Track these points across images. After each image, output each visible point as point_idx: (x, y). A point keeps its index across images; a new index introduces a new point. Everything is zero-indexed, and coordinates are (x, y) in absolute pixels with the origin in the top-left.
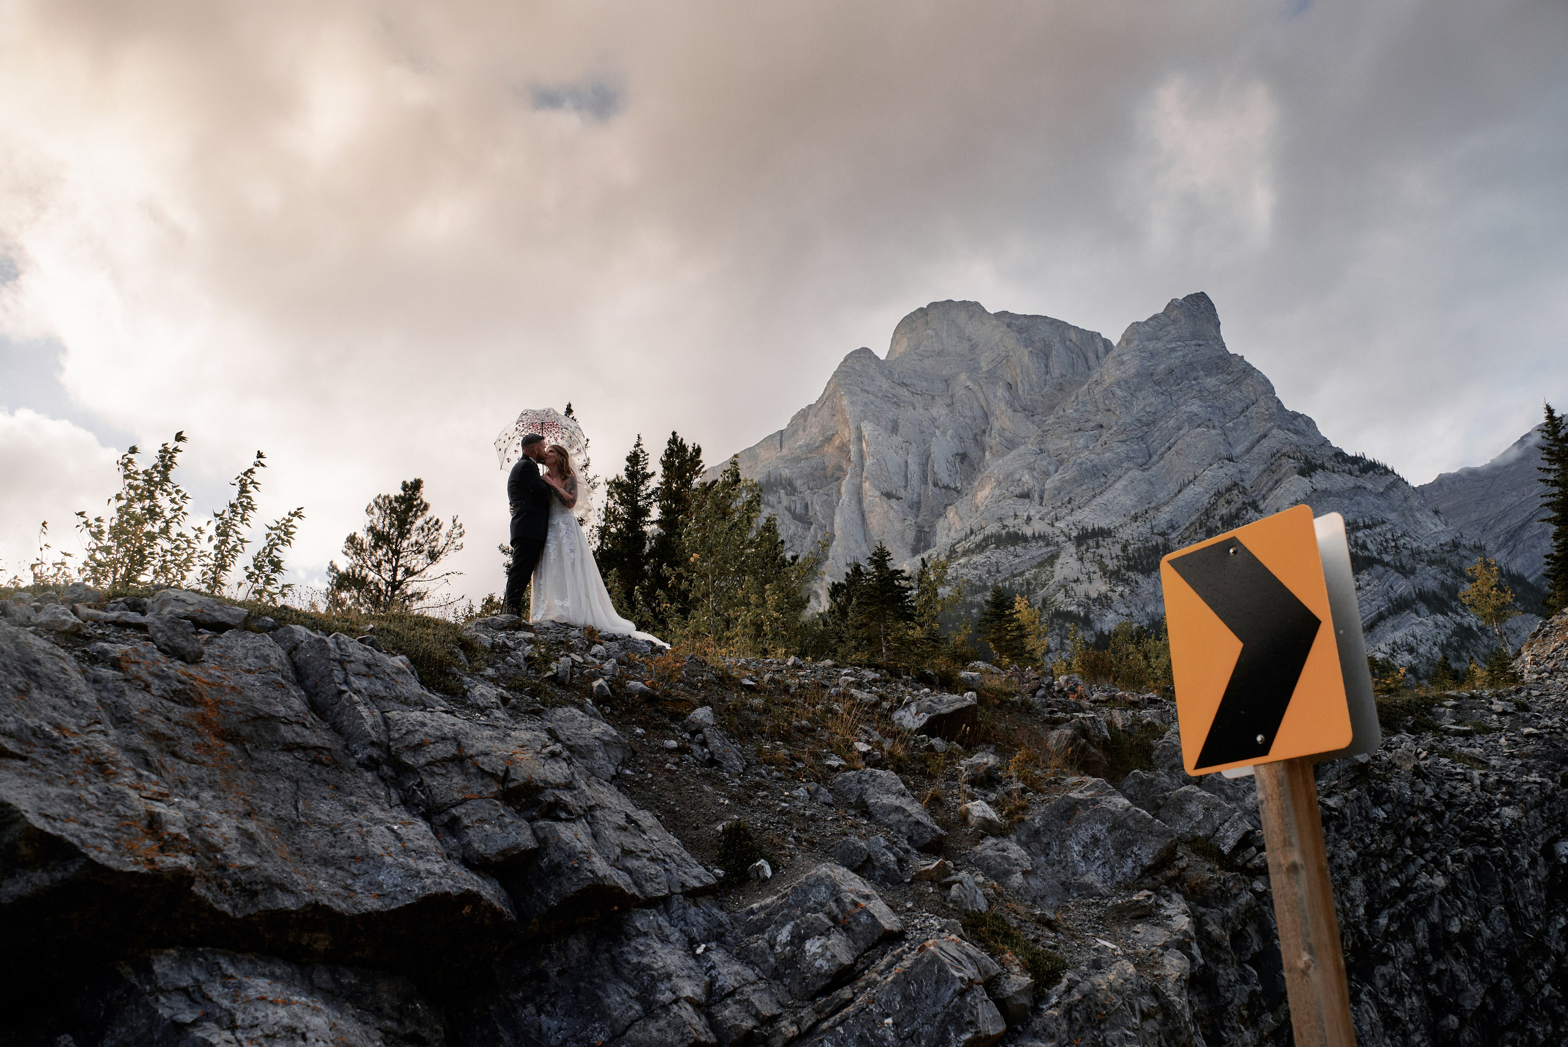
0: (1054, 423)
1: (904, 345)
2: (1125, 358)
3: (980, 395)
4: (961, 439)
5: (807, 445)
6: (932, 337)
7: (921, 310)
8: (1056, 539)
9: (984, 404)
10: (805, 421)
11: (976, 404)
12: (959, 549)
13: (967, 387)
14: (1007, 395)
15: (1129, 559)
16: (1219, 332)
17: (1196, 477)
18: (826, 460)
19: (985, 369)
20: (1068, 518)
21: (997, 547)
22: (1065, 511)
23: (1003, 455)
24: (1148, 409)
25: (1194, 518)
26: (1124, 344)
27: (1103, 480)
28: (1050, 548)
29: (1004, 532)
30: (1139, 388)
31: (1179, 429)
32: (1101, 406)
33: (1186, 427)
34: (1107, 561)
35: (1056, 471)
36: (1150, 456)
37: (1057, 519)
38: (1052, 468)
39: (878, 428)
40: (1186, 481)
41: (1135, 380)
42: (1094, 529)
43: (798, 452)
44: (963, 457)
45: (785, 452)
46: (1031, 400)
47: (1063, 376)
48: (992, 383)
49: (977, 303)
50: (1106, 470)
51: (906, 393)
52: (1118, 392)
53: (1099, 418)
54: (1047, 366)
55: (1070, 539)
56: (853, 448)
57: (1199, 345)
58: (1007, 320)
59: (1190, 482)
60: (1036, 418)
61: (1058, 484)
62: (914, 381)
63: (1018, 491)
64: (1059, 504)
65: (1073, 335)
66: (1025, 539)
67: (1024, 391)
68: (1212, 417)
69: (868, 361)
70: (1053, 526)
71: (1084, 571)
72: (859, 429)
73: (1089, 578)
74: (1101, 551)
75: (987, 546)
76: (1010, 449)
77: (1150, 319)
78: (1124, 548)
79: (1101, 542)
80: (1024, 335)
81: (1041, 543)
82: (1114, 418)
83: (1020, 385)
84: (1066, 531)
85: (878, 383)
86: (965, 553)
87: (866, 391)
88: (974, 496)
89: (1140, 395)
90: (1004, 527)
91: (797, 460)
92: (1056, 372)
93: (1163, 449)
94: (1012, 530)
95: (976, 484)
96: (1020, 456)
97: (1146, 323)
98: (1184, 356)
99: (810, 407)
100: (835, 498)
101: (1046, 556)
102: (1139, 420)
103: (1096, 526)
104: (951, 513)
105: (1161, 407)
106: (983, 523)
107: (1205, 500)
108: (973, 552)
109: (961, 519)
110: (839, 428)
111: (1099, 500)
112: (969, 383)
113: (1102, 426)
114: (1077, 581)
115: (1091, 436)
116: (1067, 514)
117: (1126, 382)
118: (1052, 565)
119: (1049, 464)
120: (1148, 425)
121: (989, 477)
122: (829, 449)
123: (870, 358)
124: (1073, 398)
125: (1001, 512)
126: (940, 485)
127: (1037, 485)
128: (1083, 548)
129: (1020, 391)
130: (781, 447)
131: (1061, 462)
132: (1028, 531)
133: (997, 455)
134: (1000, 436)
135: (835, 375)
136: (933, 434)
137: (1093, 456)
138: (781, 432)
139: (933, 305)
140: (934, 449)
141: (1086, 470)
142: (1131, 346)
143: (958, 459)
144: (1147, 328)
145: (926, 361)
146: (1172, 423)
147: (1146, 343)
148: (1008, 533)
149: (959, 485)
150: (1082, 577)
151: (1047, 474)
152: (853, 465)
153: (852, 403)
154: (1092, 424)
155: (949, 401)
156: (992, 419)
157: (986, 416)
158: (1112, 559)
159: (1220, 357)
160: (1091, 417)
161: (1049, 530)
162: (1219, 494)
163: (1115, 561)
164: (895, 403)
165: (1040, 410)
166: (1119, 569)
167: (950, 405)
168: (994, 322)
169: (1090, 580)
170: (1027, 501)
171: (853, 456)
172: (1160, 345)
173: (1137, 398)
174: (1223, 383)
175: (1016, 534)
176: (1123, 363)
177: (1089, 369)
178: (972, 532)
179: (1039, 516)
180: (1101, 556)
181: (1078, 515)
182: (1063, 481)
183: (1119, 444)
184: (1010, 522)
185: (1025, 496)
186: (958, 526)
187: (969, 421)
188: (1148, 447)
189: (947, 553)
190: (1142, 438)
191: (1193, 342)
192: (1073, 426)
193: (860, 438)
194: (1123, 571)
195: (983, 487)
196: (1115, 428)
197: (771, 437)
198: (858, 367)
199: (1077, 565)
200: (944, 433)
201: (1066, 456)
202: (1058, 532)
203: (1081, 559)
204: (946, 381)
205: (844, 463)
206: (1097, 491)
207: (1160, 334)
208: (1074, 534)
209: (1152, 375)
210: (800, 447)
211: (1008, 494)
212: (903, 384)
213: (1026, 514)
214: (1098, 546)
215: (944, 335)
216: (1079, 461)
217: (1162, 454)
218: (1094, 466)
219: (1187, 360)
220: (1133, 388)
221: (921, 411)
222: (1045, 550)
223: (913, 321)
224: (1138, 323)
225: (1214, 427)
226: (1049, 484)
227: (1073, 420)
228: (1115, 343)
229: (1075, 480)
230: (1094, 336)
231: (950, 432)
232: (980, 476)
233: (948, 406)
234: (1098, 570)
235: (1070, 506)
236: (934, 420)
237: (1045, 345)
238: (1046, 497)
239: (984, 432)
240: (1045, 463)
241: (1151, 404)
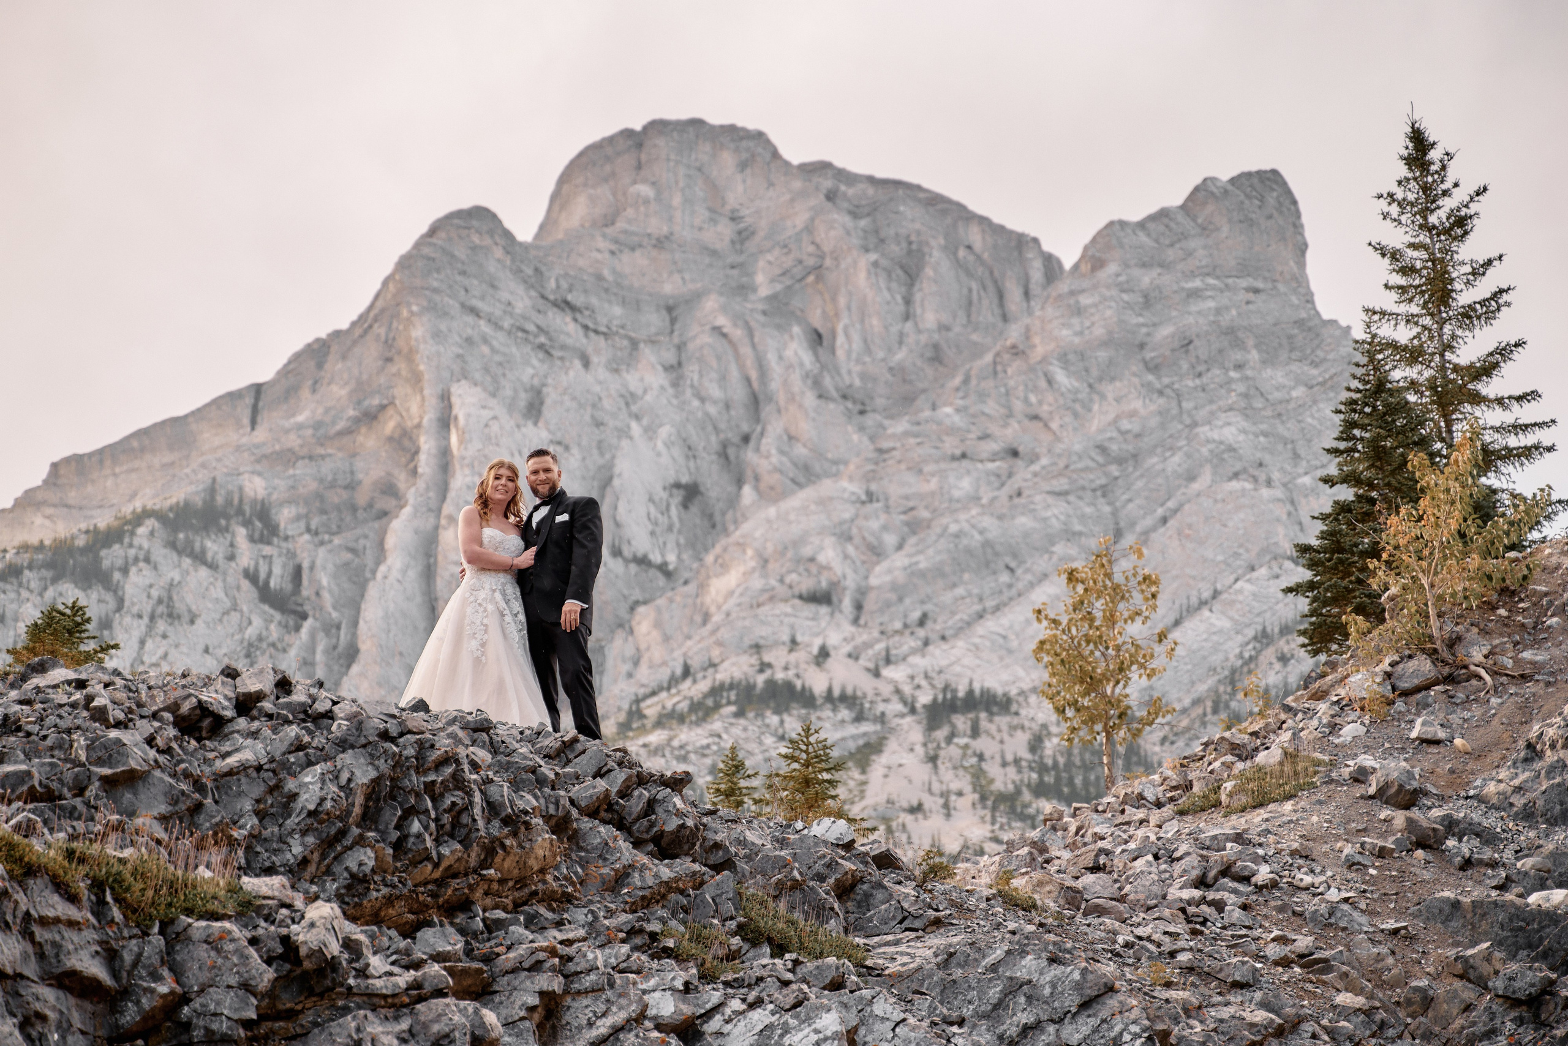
0: (907, 434)
1: (579, 211)
2: (1085, 300)
3: (746, 351)
4: (690, 451)
5: (317, 425)
6: (646, 202)
7: (628, 133)
8: (881, 707)
9: (754, 375)
10: (320, 366)
11: (734, 373)
12: (651, 709)
13: (717, 330)
14: (807, 358)
15: (1042, 769)
16: (1302, 264)
17: (1216, 594)
18: (359, 464)
19: (764, 291)
20: (916, 660)
21: (739, 714)
22: (910, 643)
23: (784, 495)
24: (1125, 425)
25: (1202, 688)
26: (1085, 268)
27: (1005, 578)
28: (866, 727)
29: (760, 680)
30: (1109, 374)
31: (1191, 478)
32: (1018, 406)
33: (1205, 478)
34: (993, 769)
35: (900, 547)
36: (1118, 534)
37: (888, 661)
38: (890, 540)
39: (492, 402)
40: (1194, 601)
41: (1103, 355)
42: (970, 692)
43: (293, 441)
44: (690, 493)
45: (261, 435)
46: (863, 376)
47: (944, 328)
48: (779, 327)
49: (760, 136)
50: (1015, 556)
51: (571, 327)
52: (1061, 377)
53: (1012, 433)
54: (908, 301)
55: (913, 711)
56: (427, 444)
57: (1256, 291)
58: (828, 184)
59: (1203, 603)
60: (870, 420)
61: (900, 577)
62: (594, 301)
63: (806, 585)
64: (898, 625)
65: (975, 236)
66: (806, 699)
67: (849, 353)
68: (1267, 458)
69: (488, 241)
70: (877, 674)
71: (936, 787)
72: (445, 398)
73: (946, 806)
74: (981, 744)
75: (717, 706)
76: (800, 486)
77: (1153, 218)
78: (1036, 744)
79: (984, 724)
80: (863, 223)
81: (845, 713)
82: (1046, 438)
83: (840, 340)
84: (907, 689)
85: (505, 295)
86: (669, 719)
87: (474, 312)
88: (703, 587)
89: (1110, 390)
90: (764, 667)
91: (287, 458)
92: (929, 317)
93: (1148, 522)
94: (780, 676)
95: (709, 558)
96: (822, 502)
97: (1142, 225)
98: (1218, 311)
99: (337, 334)
100: (369, 559)
101: (852, 746)
102: (1102, 449)
103: (977, 687)
104: (644, 623)
105: (1154, 422)
106: (716, 653)
107: (1232, 649)
108: (681, 719)
109: (667, 639)
110: (400, 391)
111: (990, 624)
112: (721, 321)
113: (1015, 453)
114: (916, 809)
115: (988, 473)
116: (914, 651)
117: (1082, 356)
118: (864, 767)
119: (885, 528)
120: (1120, 461)
121: (742, 546)
122: (369, 441)
123: (491, 233)
124: (957, 380)
125: (761, 632)
126: (627, 552)
127: (849, 572)
128: (941, 734)
129: (840, 353)
130: (253, 423)
131: (914, 527)
132: (818, 682)
133: (769, 495)
134: (782, 452)
135: (405, 263)
136: (624, 433)
137: (987, 522)
138: (258, 389)
139: (657, 126)
140: (623, 466)
141: (969, 551)
142: (1104, 274)
143: (678, 497)
144: (1143, 238)
145: (626, 257)
146: (1176, 461)
147: (1136, 272)
148: (771, 683)
149: (672, 558)
150: (930, 802)
151: (876, 552)
152: (421, 484)
153: (437, 335)
154: (992, 446)
155: (670, 357)
156: (767, 410)
157: (756, 402)
158: (1004, 764)
159: (1300, 323)
160: (994, 429)
161: (864, 684)
162: (1264, 638)
163: (1011, 771)
164: (541, 347)
165: (880, 402)
166: (1018, 792)
167: (675, 369)
168: (797, 184)
169: (948, 810)
170: (824, 610)
171: (426, 463)
172: (1167, 279)
173: (1103, 397)
174: (1298, 381)
175: (789, 686)
176: (1079, 311)
177: (1005, 318)
178: (687, 672)
179: (847, 648)
180: (981, 757)
181: (938, 656)
182: (915, 574)
183: (1050, 500)
184: (777, 657)
185: (821, 598)
186: (657, 653)
187: (712, 410)
188: (1115, 513)
189: (622, 717)
190: (1105, 491)
191: (1244, 283)
192: (951, 445)
193: (445, 421)
194: (1027, 796)
195: (724, 567)
196: (1044, 461)
197: (233, 397)
198: (461, 252)
199: (921, 772)
200: (650, 432)
201: (925, 514)
202: (886, 690)
203: (933, 759)
204: (670, 309)
205: (401, 479)
206: (990, 604)
207: (1171, 254)
208: (924, 698)
209: (1142, 346)
210: (300, 427)
211: (781, 590)
212: (565, 305)
213: (817, 643)
214: (975, 732)
215: (677, 200)
216: (953, 528)
217: (1146, 533)
218: (987, 544)
219: (1226, 320)
220: (1095, 372)
221: (602, 373)
222: (852, 730)
223: (608, 159)
224: (1122, 224)
225: (1269, 483)
226: (879, 577)
227: (952, 431)
228: (1068, 264)
229: (938, 572)
230: (1022, 244)
231: (665, 432)
232: (723, 542)
233: (669, 368)
234: (968, 789)
235: (921, 633)
236: (629, 398)
237: (910, 252)
238: (869, 604)
239: (746, 439)
240: (874, 525)
241: (1133, 414)
